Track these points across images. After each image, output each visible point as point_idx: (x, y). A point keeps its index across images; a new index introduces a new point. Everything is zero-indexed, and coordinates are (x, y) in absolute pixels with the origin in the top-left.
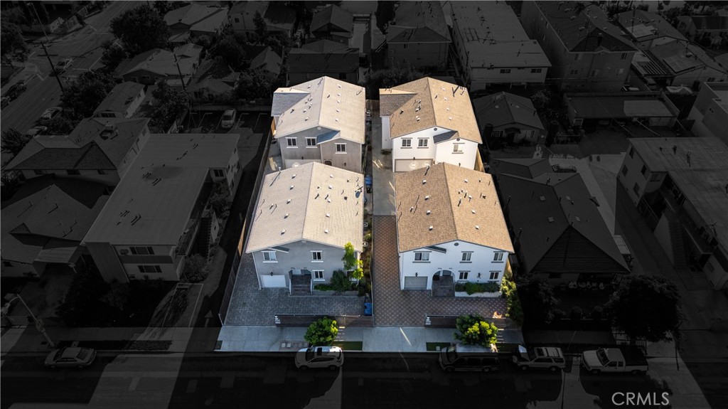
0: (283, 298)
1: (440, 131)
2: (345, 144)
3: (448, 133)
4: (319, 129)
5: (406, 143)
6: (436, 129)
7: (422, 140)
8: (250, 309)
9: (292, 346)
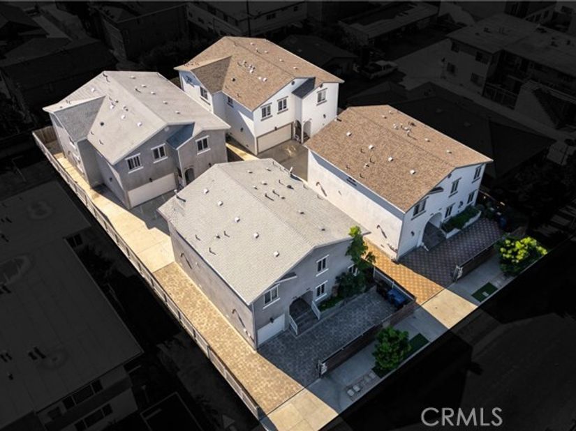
0: (292, 344)
1: (298, 82)
2: (207, 137)
3: (306, 82)
4: (167, 130)
5: (266, 113)
6: (293, 83)
7: (281, 102)
8: (269, 381)
9: (361, 388)
